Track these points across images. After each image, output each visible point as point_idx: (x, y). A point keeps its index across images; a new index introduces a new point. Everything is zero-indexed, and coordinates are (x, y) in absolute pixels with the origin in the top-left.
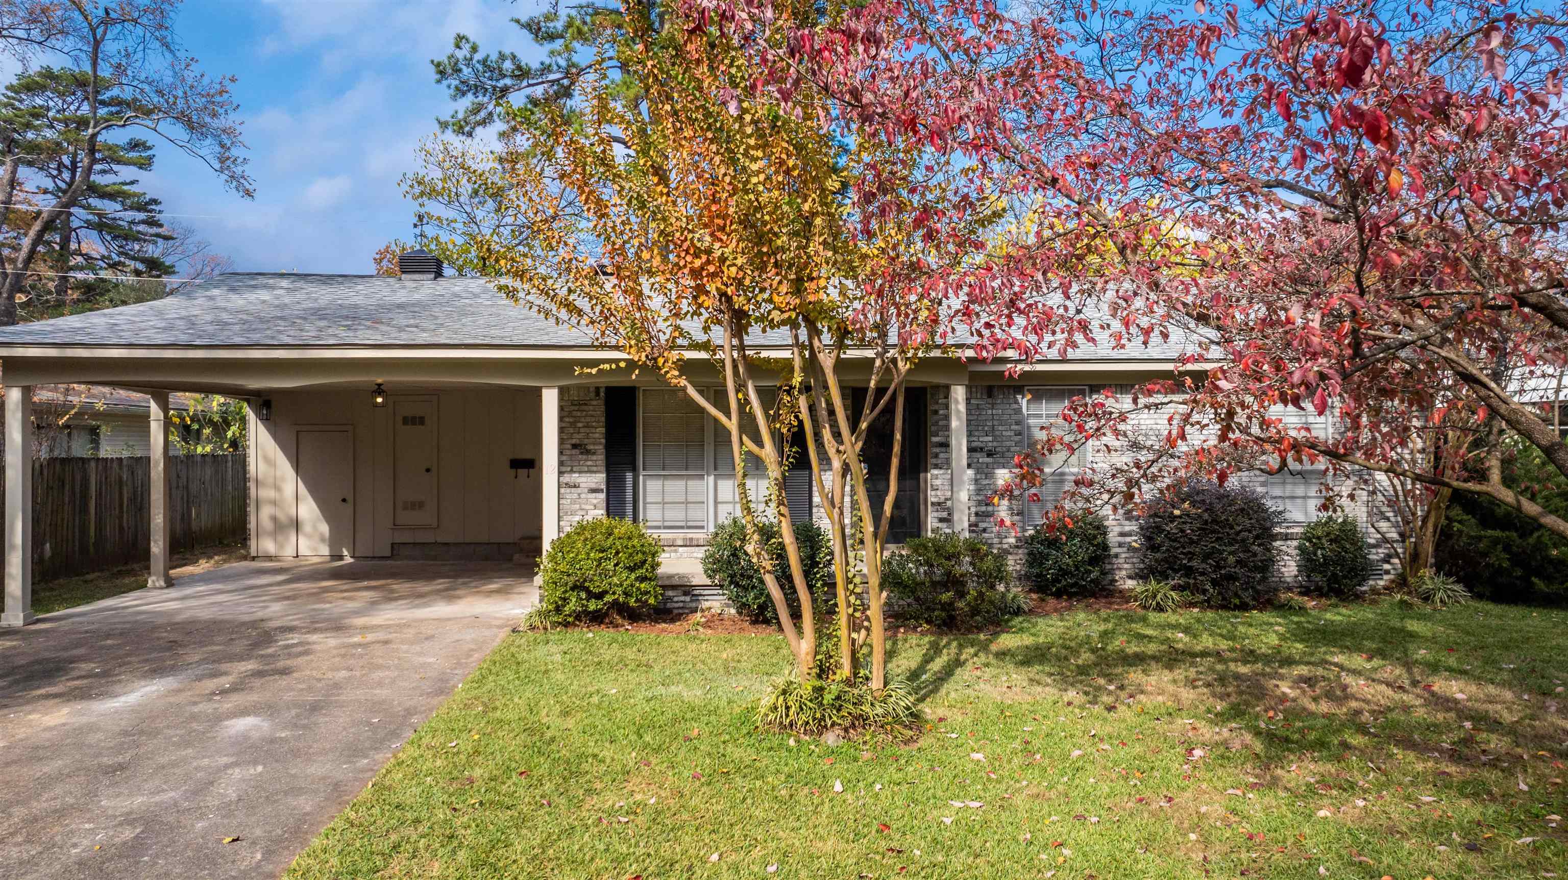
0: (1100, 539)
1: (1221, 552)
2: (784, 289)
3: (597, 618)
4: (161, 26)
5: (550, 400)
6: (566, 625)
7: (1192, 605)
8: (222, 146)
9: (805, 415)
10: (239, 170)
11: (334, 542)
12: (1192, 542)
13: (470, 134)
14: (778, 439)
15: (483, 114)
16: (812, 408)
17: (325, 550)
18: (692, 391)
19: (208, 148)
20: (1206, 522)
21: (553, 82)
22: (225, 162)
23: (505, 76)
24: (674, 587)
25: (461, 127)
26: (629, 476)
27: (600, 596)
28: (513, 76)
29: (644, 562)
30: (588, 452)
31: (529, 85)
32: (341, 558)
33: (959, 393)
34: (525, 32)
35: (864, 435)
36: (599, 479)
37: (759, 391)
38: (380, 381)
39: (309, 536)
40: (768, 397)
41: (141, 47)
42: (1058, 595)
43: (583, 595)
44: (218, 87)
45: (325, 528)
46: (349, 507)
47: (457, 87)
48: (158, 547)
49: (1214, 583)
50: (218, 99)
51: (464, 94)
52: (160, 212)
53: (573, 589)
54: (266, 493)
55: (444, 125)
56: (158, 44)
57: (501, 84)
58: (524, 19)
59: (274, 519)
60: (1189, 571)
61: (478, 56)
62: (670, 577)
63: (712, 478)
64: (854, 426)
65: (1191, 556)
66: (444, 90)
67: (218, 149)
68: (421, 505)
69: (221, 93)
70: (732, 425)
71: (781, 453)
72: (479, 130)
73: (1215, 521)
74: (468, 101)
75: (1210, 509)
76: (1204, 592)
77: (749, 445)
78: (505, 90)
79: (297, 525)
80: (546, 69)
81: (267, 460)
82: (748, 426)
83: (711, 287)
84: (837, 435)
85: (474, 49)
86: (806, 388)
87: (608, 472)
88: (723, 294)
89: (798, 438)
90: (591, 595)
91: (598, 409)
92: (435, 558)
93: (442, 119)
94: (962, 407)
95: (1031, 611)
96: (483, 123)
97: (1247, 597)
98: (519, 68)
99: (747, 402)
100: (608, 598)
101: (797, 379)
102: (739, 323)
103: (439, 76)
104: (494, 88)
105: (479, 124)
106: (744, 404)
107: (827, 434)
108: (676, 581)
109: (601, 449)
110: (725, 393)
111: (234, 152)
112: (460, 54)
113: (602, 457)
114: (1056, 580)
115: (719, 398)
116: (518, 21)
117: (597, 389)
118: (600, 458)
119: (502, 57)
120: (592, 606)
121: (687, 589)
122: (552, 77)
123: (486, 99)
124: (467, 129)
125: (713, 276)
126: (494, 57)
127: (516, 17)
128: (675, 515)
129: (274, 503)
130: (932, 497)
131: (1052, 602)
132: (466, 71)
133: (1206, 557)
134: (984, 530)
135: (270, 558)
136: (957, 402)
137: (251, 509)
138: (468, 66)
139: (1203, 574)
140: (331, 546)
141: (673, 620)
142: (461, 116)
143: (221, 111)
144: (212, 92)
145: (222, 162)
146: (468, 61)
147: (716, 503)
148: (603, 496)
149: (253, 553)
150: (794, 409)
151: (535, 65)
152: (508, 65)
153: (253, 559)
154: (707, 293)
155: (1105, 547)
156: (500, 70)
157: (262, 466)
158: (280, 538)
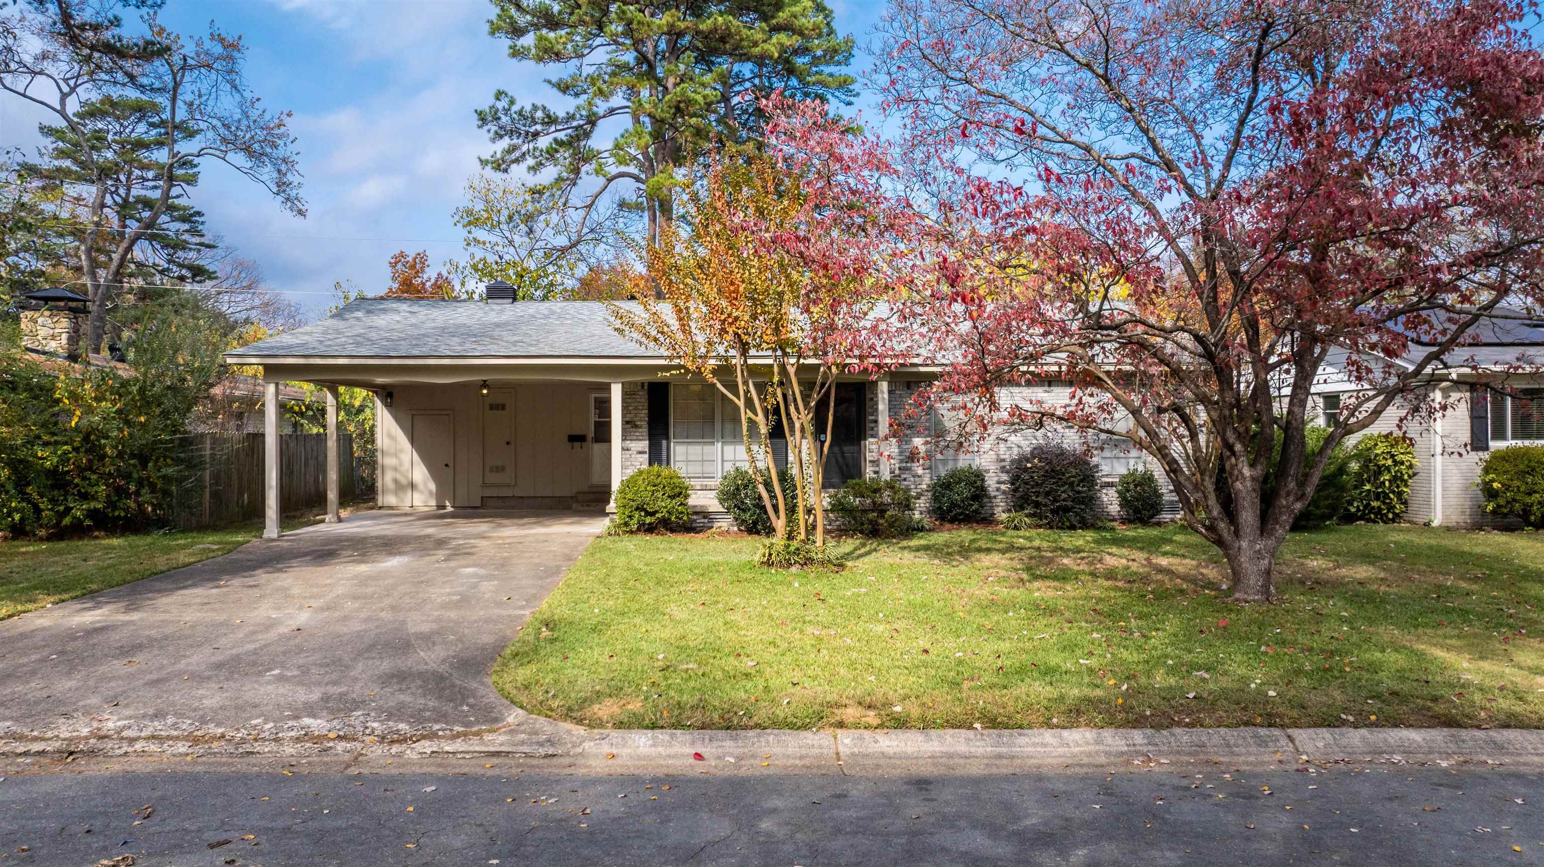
0: (979, 483)
1: (1056, 491)
2: (769, 332)
3: (650, 529)
4: (231, 71)
5: (616, 393)
6: (631, 532)
7: (1040, 527)
8: (279, 171)
9: (780, 398)
10: (293, 193)
11: (440, 496)
12: (1037, 484)
13: (506, 171)
14: (766, 412)
15: (517, 154)
16: (785, 396)
17: (433, 503)
18: (719, 385)
19: (267, 172)
20: (1047, 471)
21: (576, 128)
22: (282, 186)
23: (536, 123)
24: (696, 513)
25: (499, 165)
26: (664, 442)
27: (652, 514)
28: (543, 123)
29: (680, 493)
30: (636, 426)
31: (557, 131)
32: (444, 507)
33: (884, 386)
34: (555, 90)
35: (813, 410)
36: (644, 445)
37: (755, 385)
38: (485, 378)
39: (422, 492)
40: (760, 388)
41: (214, 89)
42: (952, 521)
43: (643, 514)
44: (277, 121)
45: (432, 486)
46: (450, 471)
47: (496, 133)
48: (332, 495)
49: (1053, 512)
50: (276, 131)
51: (501, 137)
52: (203, 223)
53: (637, 509)
54: (389, 461)
55: (484, 163)
56: (228, 86)
57: (532, 130)
58: (554, 80)
59: (396, 481)
60: (1037, 505)
61: (515, 108)
62: (695, 506)
63: (720, 444)
64: (806, 405)
65: (1038, 494)
66: (484, 134)
67: (275, 175)
68: (503, 469)
69: (279, 126)
70: (741, 404)
71: (767, 419)
72: (514, 166)
73: (1052, 470)
74: (506, 142)
75: (1050, 463)
76: (1046, 517)
77: (750, 414)
78: (536, 135)
79: (412, 486)
80: (570, 117)
81: (392, 438)
82: (749, 403)
83: (730, 330)
84: (797, 409)
85: (512, 102)
86: (781, 383)
87: (650, 440)
88: (736, 334)
89: (776, 411)
90: (648, 514)
91: (643, 398)
92: (513, 508)
93: (483, 158)
94: (886, 396)
95: (930, 530)
96: (517, 161)
97: (1074, 520)
98: (549, 116)
99: (749, 391)
100: (659, 515)
101: (776, 379)
102: (744, 349)
103: (480, 123)
104: (527, 133)
105: (513, 162)
106: (747, 392)
107: (792, 409)
108: (698, 510)
109: (645, 424)
110: (737, 386)
111: (289, 177)
112: (500, 105)
113: (646, 430)
114: (949, 511)
115: (734, 388)
116: (550, 82)
117: (643, 384)
118: (645, 430)
119: (535, 108)
120: (648, 520)
121: (705, 514)
122: (575, 124)
123: (520, 141)
124: (504, 166)
125: (731, 324)
126: (528, 108)
127: (548, 77)
128: (694, 469)
129: (395, 469)
130: (869, 457)
131: (948, 525)
132: (504, 119)
133: (1047, 494)
134: (905, 480)
135: (391, 508)
136: (882, 392)
137: (379, 472)
138: (506, 114)
139: (1046, 505)
140: (437, 500)
141: (697, 532)
142: (499, 156)
143: (281, 142)
144: (272, 125)
145: (279, 186)
146: (506, 111)
147: (723, 461)
148: (647, 456)
149: (380, 504)
150: (774, 395)
151: (561, 114)
152: (539, 114)
153: (380, 508)
154: (727, 332)
155: (983, 489)
156: (533, 118)
157: (386, 441)
158: (401, 494)
